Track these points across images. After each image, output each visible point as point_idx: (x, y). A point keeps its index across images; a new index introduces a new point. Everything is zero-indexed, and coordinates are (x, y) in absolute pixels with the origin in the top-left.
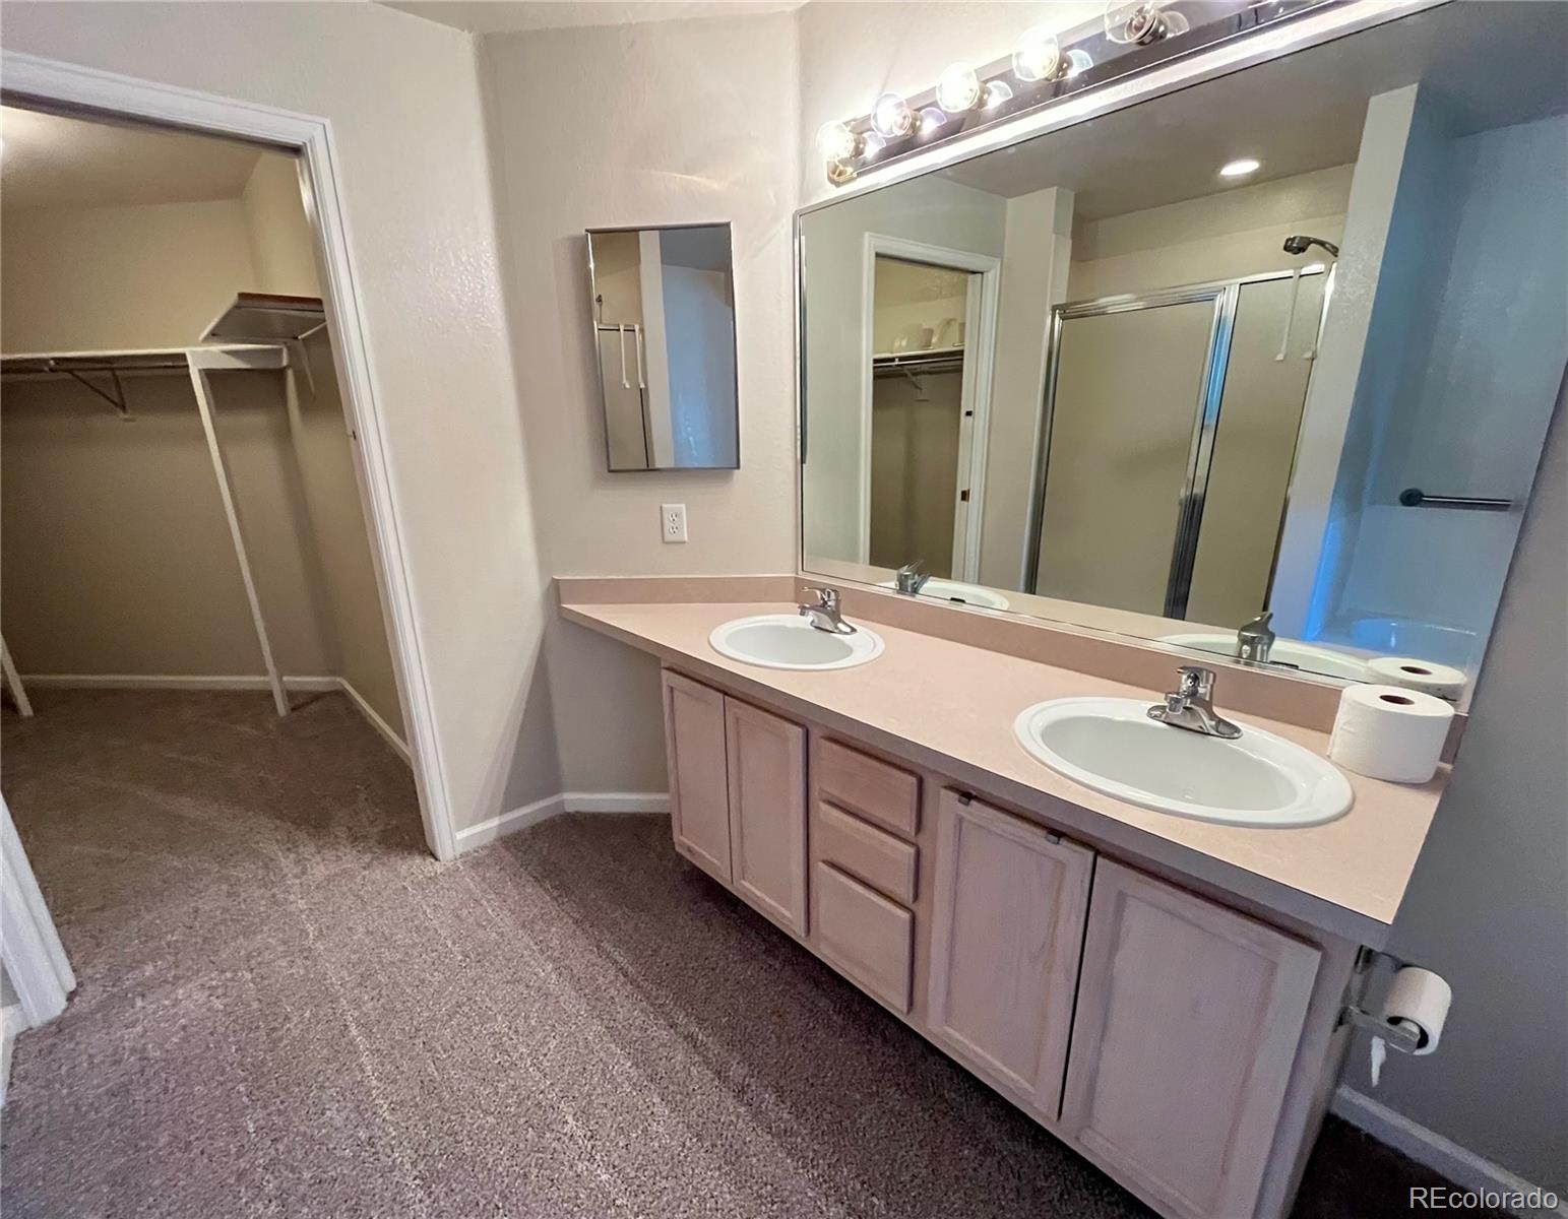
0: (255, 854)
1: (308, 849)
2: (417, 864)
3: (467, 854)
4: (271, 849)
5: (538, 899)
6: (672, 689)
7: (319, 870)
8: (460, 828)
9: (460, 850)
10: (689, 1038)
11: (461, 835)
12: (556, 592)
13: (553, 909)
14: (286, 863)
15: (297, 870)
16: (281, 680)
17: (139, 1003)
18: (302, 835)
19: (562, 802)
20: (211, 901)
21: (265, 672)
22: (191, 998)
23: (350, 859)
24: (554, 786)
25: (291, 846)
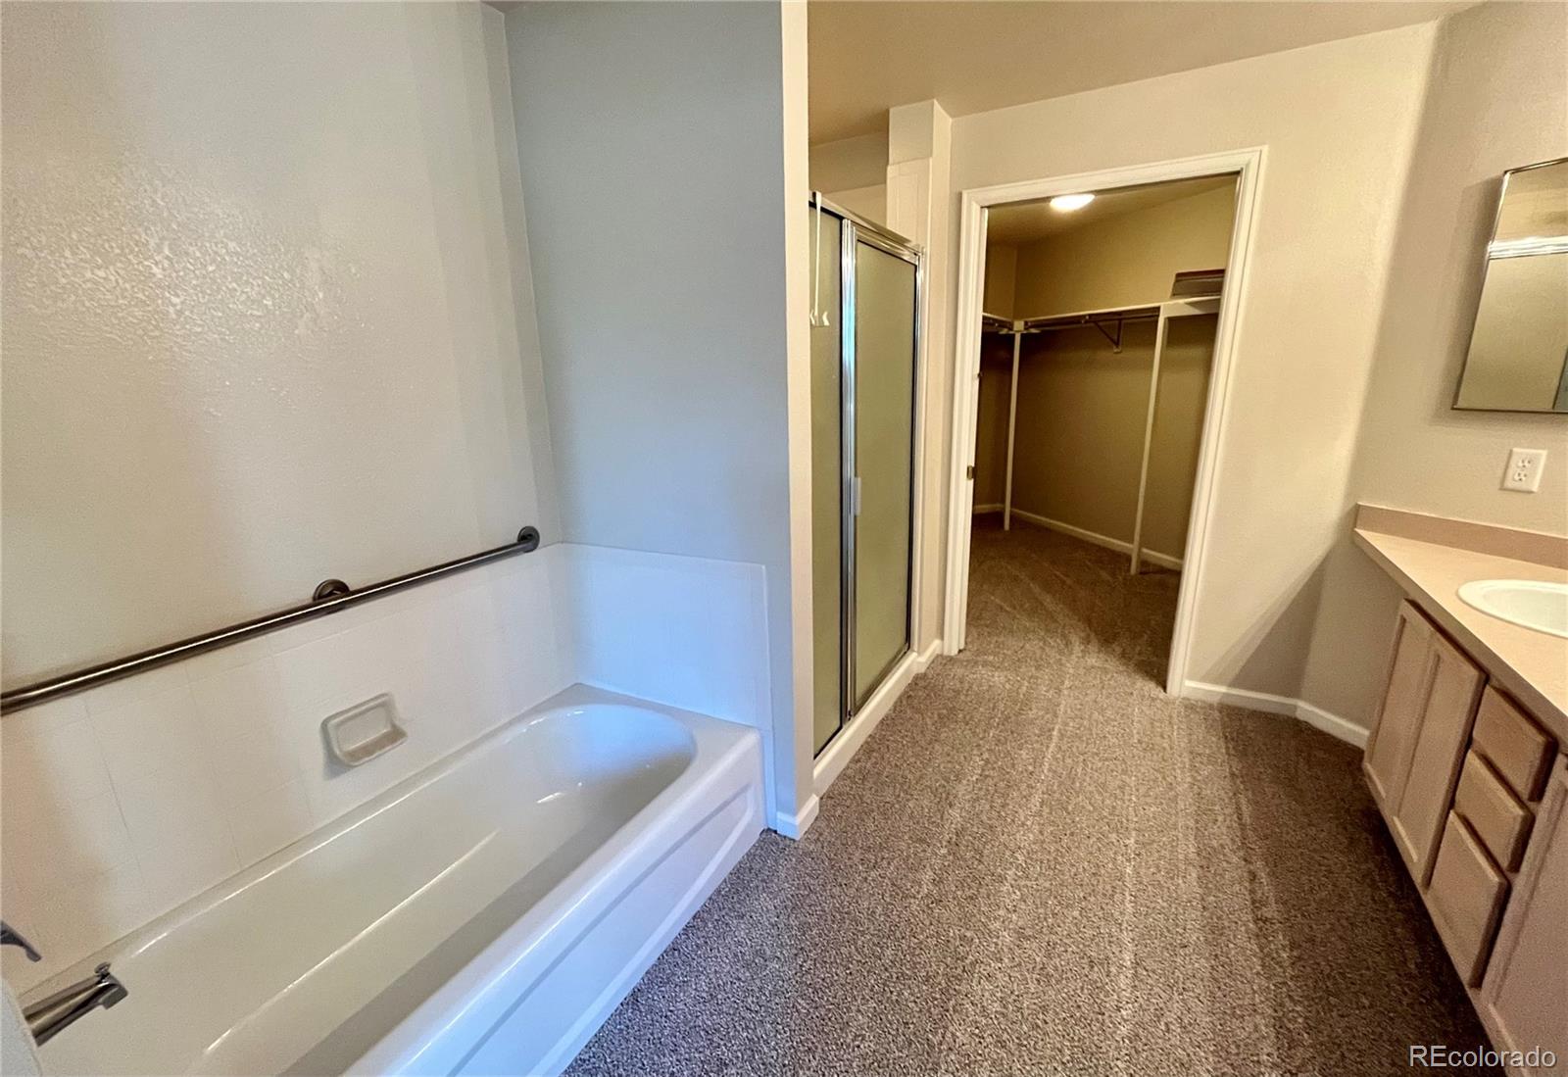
0: (1064, 636)
1: (1093, 647)
2: (1150, 688)
3: (1188, 699)
4: (1075, 639)
5: (1215, 744)
6: (1404, 621)
7: (1092, 660)
8: (1191, 678)
9: (1184, 694)
10: (1253, 876)
11: (1189, 683)
12: (1356, 515)
13: (1221, 756)
14: (1077, 648)
15: (1080, 655)
16: (1140, 549)
17: (980, 667)
18: (1094, 640)
19: (1295, 707)
20: (1033, 646)
21: (1131, 541)
22: (998, 678)
23: (1113, 664)
24: (1294, 691)
25: (1087, 641)
